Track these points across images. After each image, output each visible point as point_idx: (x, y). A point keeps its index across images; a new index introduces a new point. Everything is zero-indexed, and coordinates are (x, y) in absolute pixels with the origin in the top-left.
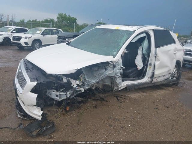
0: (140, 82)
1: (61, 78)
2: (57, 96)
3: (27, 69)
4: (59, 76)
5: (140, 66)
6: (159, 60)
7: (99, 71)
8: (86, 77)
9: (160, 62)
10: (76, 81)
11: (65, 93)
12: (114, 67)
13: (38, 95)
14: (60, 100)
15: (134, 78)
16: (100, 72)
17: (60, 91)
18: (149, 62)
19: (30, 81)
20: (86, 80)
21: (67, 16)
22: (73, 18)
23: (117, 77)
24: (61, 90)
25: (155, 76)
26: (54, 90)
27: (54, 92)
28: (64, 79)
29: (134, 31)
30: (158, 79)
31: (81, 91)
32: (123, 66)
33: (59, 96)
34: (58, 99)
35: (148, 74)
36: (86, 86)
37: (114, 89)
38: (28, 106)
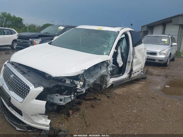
0: (121, 78)
1: (63, 80)
2: (61, 100)
3: (23, 73)
4: (60, 78)
5: (121, 64)
6: (136, 58)
7: (95, 70)
8: (85, 77)
9: (137, 59)
10: (80, 82)
11: (70, 96)
12: (108, 65)
13: (46, 102)
14: (64, 104)
15: (117, 75)
16: (97, 72)
17: (63, 95)
18: (128, 60)
19: (33, 87)
20: (85, 80)
21: (12, 15)
22: (19, 18)
23: (108, 75)
24: (65, 93)
25: (133, 72)
26: (57, 94)
27: (57, 96)
28: (67, 81)
29: (119, 32)
30: (134, 75)
31: (82, 92)
32: (113, 64)
33: (63, 100)
34: (62, 103)
35: (127, 71)
36: (86, 86)
37: (103, 87)
38: (32, 115)
